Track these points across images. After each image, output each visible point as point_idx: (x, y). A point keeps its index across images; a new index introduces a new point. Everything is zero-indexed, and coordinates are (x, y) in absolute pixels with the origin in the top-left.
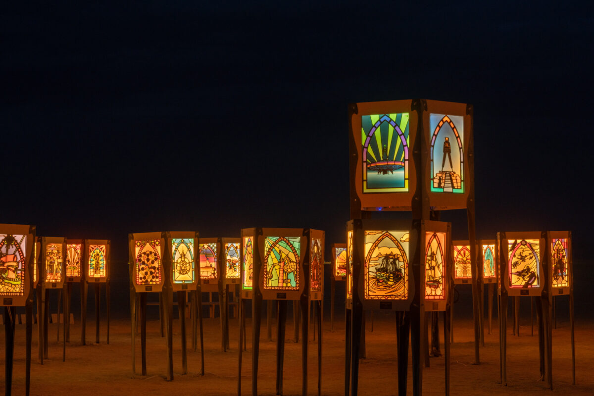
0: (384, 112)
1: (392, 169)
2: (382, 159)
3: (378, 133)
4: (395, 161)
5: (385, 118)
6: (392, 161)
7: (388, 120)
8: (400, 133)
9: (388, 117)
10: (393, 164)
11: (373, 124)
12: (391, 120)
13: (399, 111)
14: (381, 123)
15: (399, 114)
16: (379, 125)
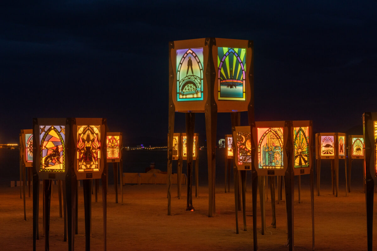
0: (231, 46)
1: (236, 85)
2: (229, 78)
3: (227, 59)
4: (237, 80)
5: (231, 50)
6: (236, 79)
7: (234, 52)
8: (240, 62)
9: (233, 50)
10: (236, 81)
11: (225, 54)
12: (235, 52)
13: (240, 47)
14: (229, 53)
15: (240, 49)
16: (228, 55)
